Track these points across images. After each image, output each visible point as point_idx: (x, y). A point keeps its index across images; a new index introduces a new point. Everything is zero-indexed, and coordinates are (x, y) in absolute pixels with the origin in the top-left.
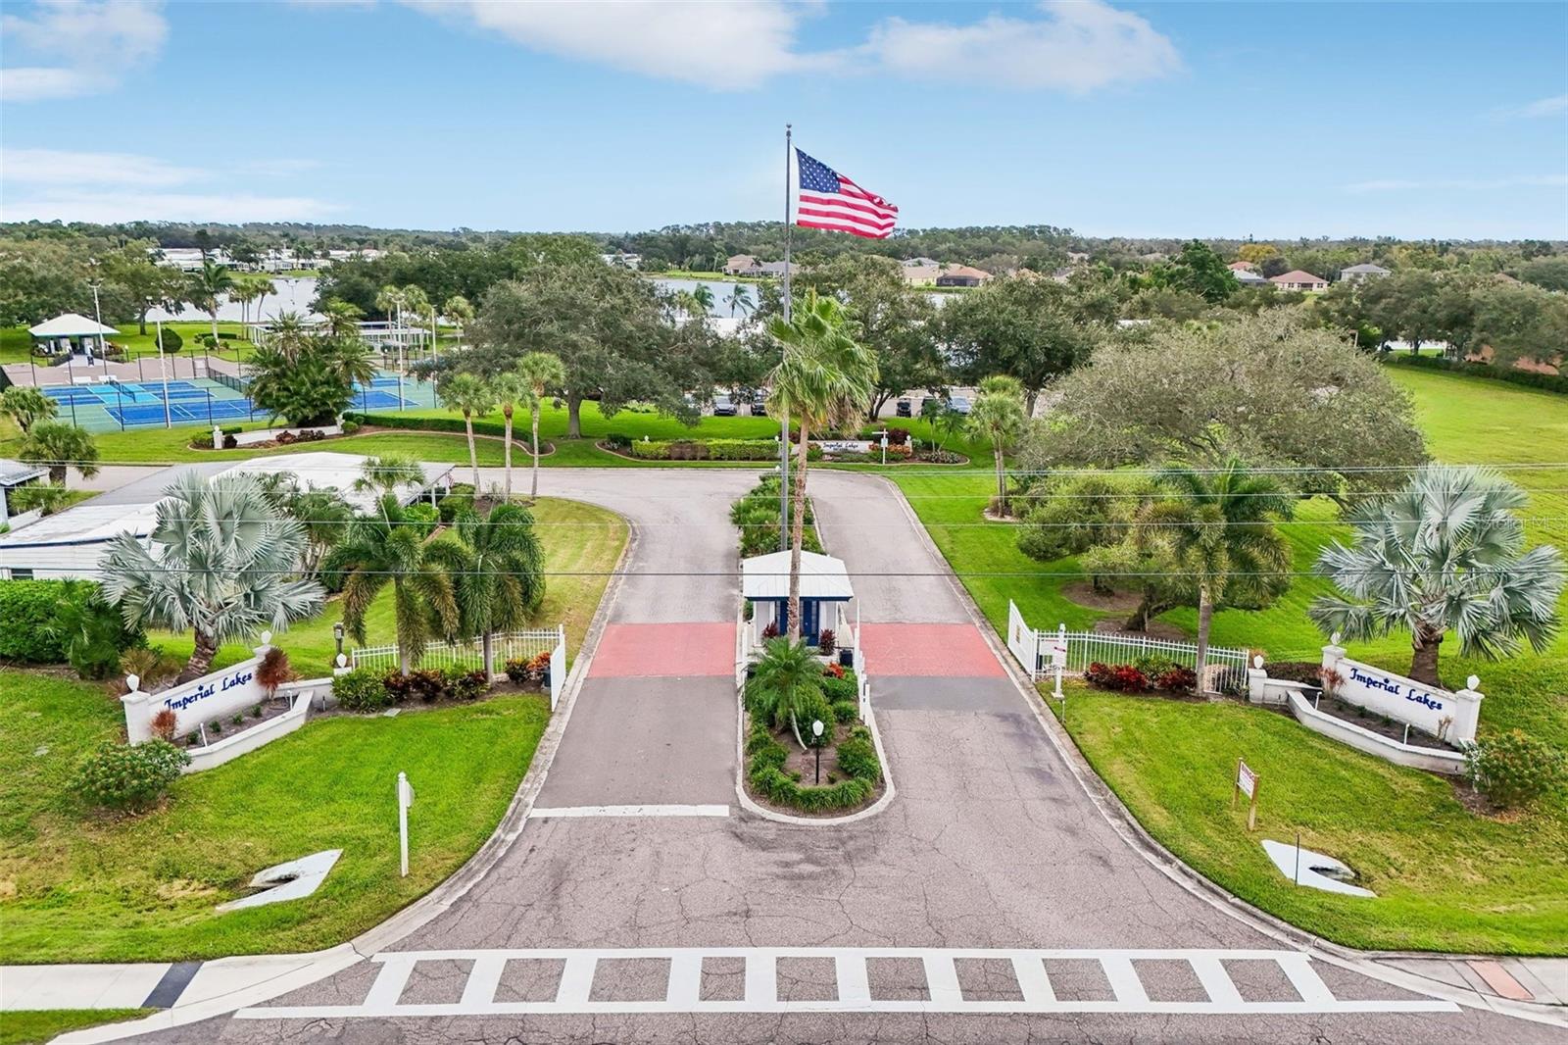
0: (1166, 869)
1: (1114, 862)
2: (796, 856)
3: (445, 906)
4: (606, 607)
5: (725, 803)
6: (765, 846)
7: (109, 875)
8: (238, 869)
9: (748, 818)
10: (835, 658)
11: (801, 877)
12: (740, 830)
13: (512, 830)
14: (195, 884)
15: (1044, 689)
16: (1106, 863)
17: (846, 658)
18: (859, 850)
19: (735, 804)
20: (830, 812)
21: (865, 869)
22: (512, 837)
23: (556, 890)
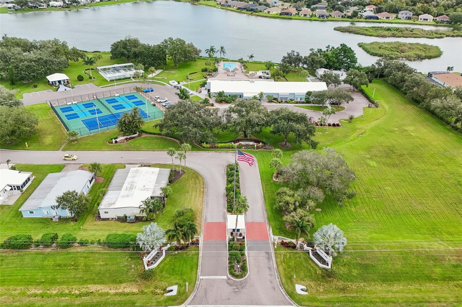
0: (282, 290)
1: (275, 289)
2: (235, 287)
3: (193, 297)
4: (204, 216)
5: (225, 276)
6: (231, 285)
7: (149, 289)
8: (164, 287)
9: (229, 279)
10: (242, 237)
11: (236, 292)
12: (228, 281)
13: (198, 281)
14: (160, 290)
15: (274, 244)
16: (274, 289)
17: (244, 238)
18: (243, 286)
19: (227, 276)
20: (240, 278)
21: (244, 290)
22: (198, 283)
23: (206, 294)
